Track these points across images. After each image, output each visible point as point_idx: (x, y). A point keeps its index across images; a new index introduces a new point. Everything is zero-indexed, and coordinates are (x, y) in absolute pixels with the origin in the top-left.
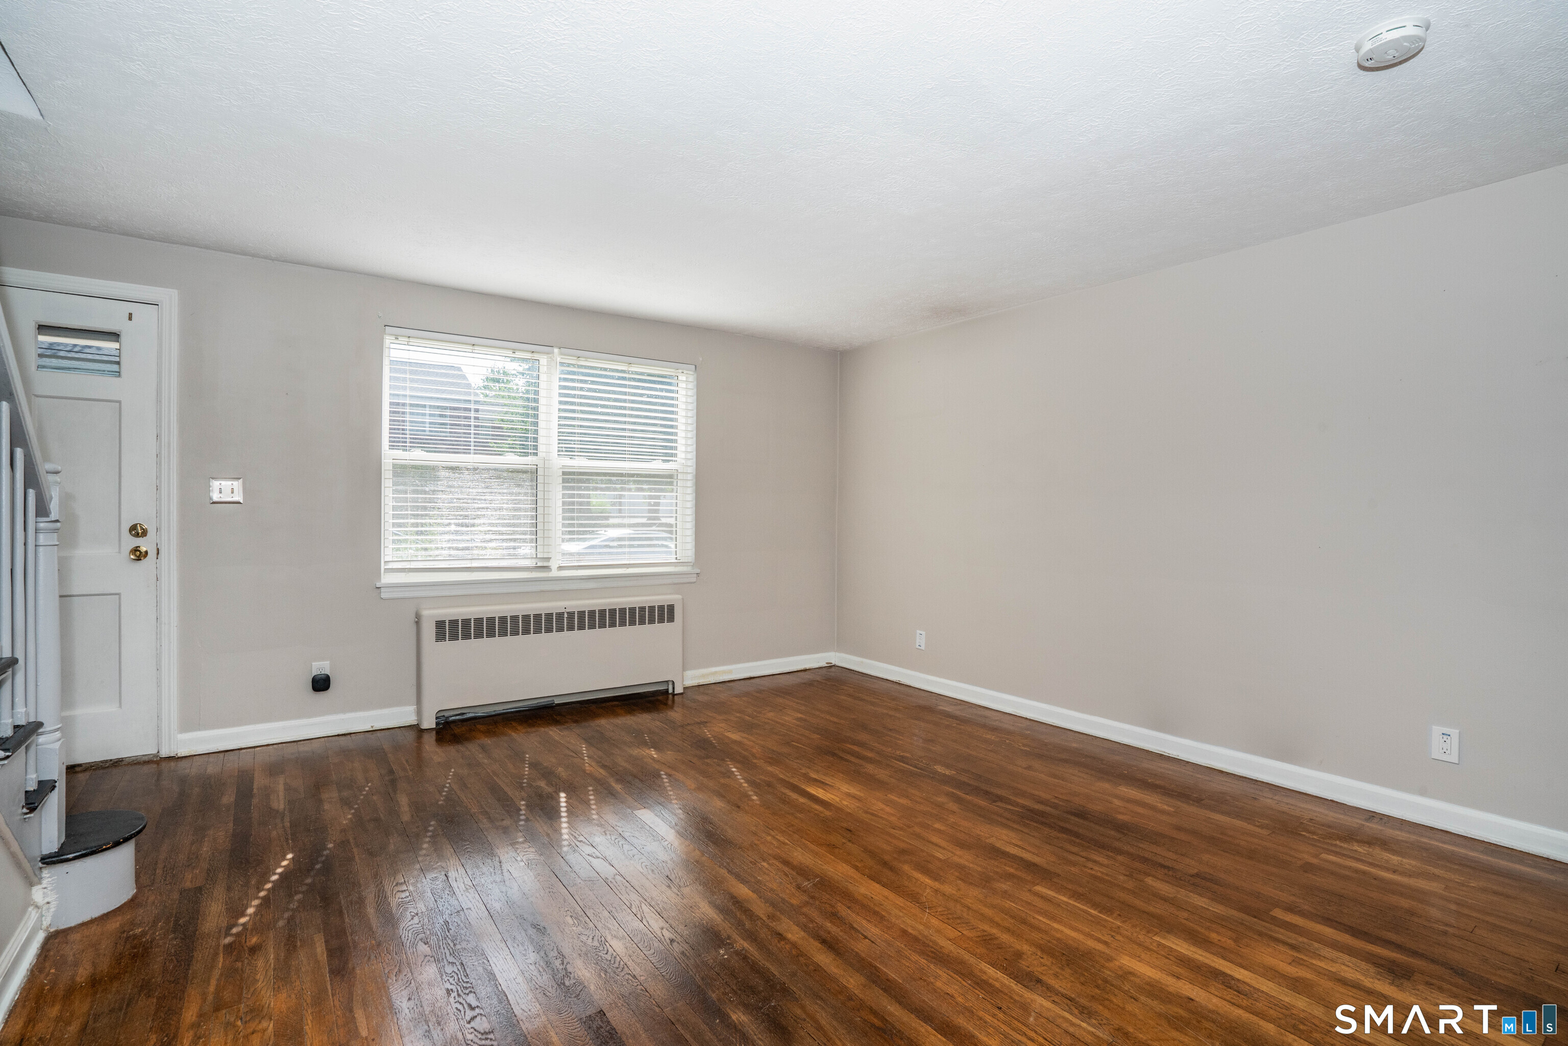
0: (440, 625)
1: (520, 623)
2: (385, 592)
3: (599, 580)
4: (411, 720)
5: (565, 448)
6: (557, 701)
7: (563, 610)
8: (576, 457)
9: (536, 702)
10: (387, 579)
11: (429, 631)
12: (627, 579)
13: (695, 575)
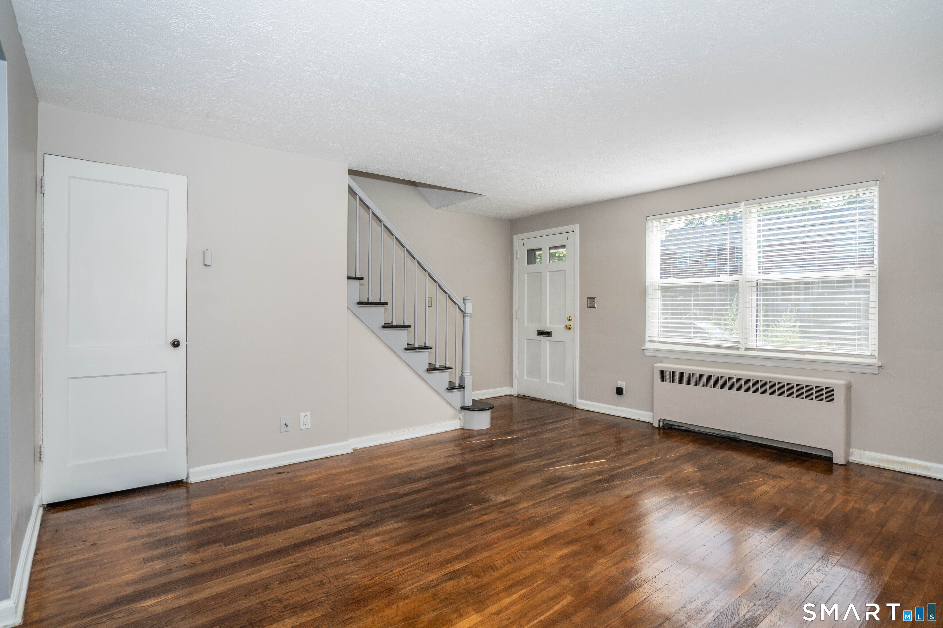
0: (661, 372)
1: (705, 380)
2: (646, 352)
3: (774, 360)
4: (649, 420)
5: (765, 267)
6: (741, 438)
7: (733, 376)
8: (770, 273)
9: (726, 433)
10: (648, 345)
11: (657, 375)
12: (802, 362)
13: (877, 368)
